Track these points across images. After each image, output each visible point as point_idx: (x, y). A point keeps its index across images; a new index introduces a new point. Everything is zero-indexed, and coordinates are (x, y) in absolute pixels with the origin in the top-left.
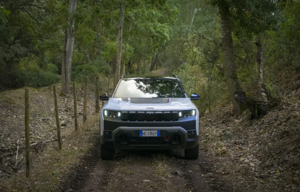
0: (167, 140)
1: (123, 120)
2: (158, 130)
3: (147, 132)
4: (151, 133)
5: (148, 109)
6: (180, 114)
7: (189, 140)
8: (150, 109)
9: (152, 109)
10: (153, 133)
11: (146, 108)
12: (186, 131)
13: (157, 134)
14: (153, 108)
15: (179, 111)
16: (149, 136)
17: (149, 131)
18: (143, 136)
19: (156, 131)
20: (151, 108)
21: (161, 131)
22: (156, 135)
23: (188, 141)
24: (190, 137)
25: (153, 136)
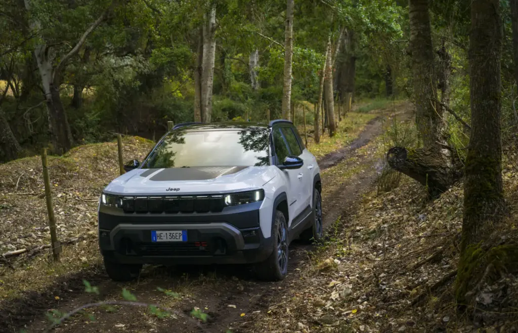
0: (202, 248)
1: (126, 212)
2: (183, 230)
3: (164, 232)
4: (171, 235)
5: (169, 192)
6: (228, 200)
7: (247, 247)
8: (173, 191)
9: (175, 192)
10: (174, 235)
11: (167, 190)
12: (237, 231)
13: (181, 237)
14: (179, 189)
15: (225, 194)
16: (169, 240)
17: (168, 232)
18: (158, 240)
19: (181, 232)
20: (175, 189)
21: (190, 232)
22: (181, 239)
23: (244, 249)
24: (247, 241)
25: (175, 240)
